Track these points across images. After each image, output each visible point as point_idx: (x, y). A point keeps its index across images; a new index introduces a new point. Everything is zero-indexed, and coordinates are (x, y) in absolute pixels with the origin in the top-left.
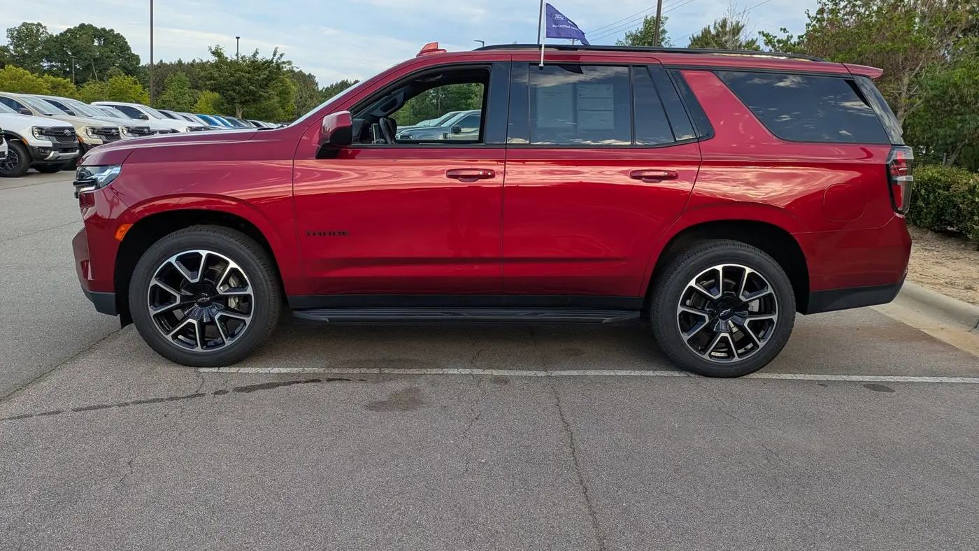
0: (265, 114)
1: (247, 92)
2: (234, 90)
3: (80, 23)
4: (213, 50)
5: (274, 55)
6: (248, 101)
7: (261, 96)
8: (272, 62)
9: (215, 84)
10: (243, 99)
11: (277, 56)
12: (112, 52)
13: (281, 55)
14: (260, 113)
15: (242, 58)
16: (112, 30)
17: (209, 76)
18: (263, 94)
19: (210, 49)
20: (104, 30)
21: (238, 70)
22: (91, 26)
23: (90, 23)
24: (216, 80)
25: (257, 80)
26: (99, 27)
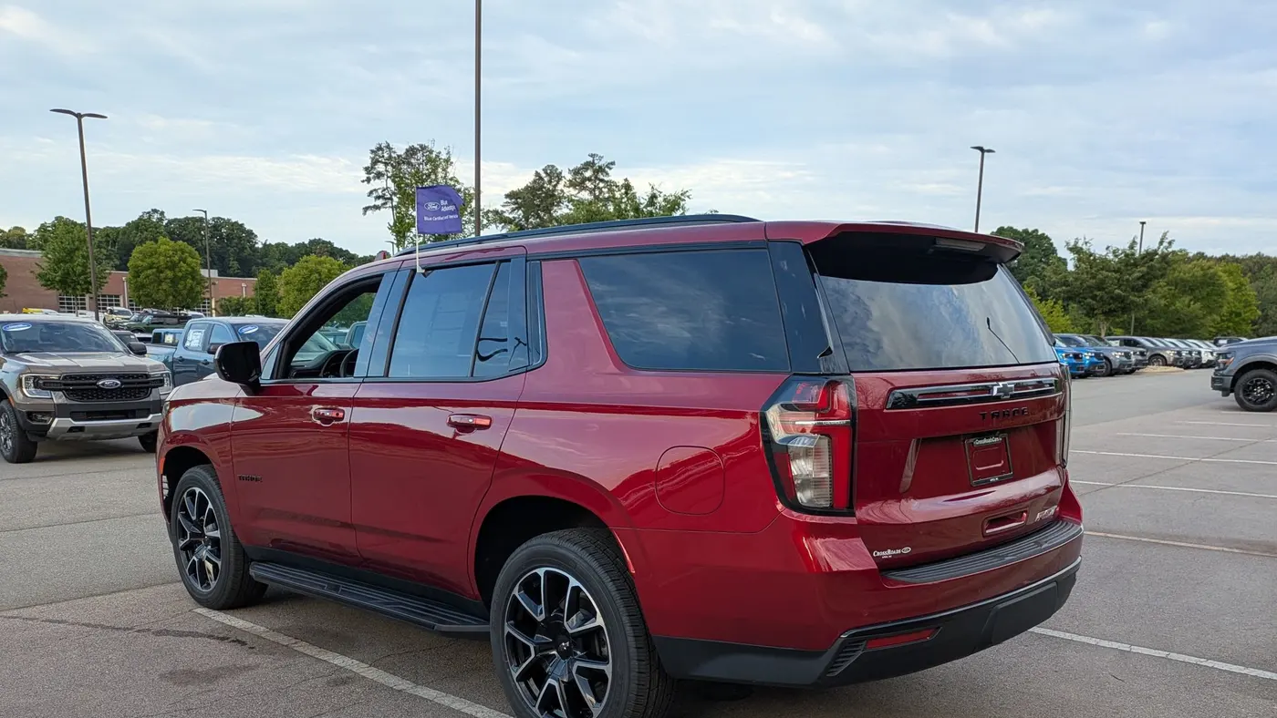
0: (1180, 326)
1: (1112, 298)
2: (1094, 298)
3: (999, 227)
4: (1072, 244)
5: (1161, 243)
6: (1115, 311)
7: (1133, 302)
8: (1155, 253)
9: (1069, 291)
10: (1106, 308)
11: (1165, 244)
12: (1033, 258)
13: (1170, 243)
14: (1173, 324)
15: (1114, 252)
16: (1036, 231)
17: (1063, 280)
18: (1135, 299)
19: (1068, 244)
20: (1026, 231)
21: (1102, 269)
22: (1012, 228)
23: (1011, 225)
24: (1069, 285)
25: (1127, 280)
26: (1020, 229)
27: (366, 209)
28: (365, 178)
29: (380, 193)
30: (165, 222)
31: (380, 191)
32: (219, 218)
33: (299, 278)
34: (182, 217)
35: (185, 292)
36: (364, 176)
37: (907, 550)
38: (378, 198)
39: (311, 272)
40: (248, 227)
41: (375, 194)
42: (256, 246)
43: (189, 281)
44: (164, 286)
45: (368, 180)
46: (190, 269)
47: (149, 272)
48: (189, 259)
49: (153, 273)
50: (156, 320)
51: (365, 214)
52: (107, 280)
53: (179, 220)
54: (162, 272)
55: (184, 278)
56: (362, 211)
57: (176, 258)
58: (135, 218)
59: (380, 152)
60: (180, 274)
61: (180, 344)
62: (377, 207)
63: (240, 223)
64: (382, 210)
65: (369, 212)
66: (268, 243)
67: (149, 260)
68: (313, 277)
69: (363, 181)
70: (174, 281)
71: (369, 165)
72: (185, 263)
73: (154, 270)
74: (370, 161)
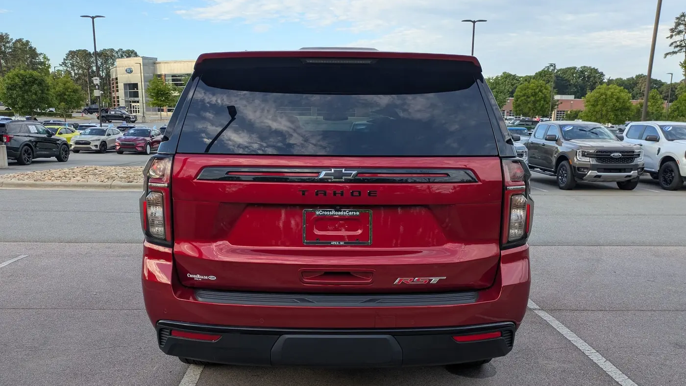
27: (667, 54)
28: (669, 35)
29: (678, 43)
30: (556, 71)
31: (678, 42)
32: (584, 67)
33: (593, 98)
34: (564, 68)
35: (539, 108)
36: (669, 34)
37: (212, 278)
38: (677, 46)
39: (602, 95)
40: (600, 71)
41: (674, 45)
42: (604, 81)
43: (542, 102)
44: (529, 105)
45: (671, 36)
46: (543, 96)
47: (523, 98)
48: (544, 91)
49: (525, 99)
50: (522, 123)
51: (665, 57)
52: (506, 103)
53: (563, 69)
54: (529, 98)
55: (540, 100)
56: (663, 56)
57: (537, 90)
58: (540, 70)
59: (683, 18)
60: (538, 99)
61: (533, 135)
62: (674, 53)
63: (596, 68)
64: (678, 54)
65: (668, 56)
66: (611, 79)
67: (524, 92)
68: (602, 97)
69: (668, 37)
70: (535, 102)
71: (674, 27)
72: (541, 92)
73: (525, 97)
74: (674, 24)
